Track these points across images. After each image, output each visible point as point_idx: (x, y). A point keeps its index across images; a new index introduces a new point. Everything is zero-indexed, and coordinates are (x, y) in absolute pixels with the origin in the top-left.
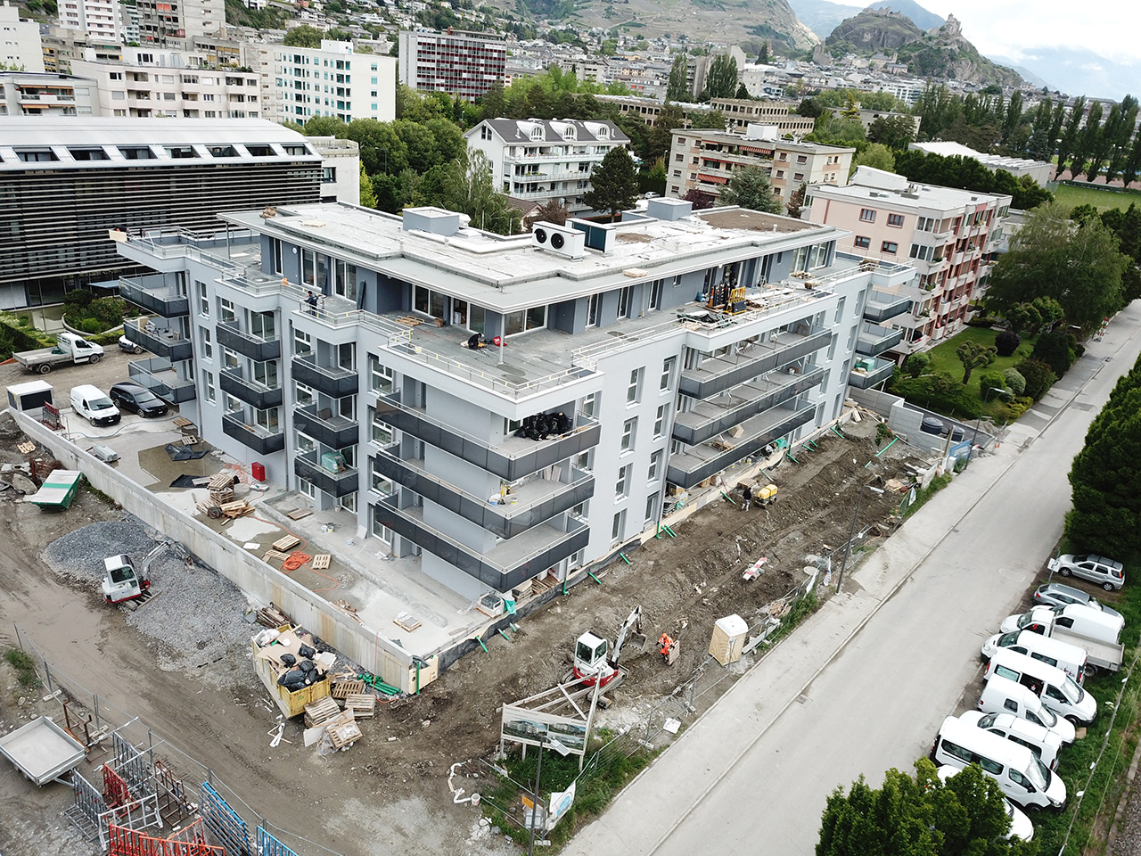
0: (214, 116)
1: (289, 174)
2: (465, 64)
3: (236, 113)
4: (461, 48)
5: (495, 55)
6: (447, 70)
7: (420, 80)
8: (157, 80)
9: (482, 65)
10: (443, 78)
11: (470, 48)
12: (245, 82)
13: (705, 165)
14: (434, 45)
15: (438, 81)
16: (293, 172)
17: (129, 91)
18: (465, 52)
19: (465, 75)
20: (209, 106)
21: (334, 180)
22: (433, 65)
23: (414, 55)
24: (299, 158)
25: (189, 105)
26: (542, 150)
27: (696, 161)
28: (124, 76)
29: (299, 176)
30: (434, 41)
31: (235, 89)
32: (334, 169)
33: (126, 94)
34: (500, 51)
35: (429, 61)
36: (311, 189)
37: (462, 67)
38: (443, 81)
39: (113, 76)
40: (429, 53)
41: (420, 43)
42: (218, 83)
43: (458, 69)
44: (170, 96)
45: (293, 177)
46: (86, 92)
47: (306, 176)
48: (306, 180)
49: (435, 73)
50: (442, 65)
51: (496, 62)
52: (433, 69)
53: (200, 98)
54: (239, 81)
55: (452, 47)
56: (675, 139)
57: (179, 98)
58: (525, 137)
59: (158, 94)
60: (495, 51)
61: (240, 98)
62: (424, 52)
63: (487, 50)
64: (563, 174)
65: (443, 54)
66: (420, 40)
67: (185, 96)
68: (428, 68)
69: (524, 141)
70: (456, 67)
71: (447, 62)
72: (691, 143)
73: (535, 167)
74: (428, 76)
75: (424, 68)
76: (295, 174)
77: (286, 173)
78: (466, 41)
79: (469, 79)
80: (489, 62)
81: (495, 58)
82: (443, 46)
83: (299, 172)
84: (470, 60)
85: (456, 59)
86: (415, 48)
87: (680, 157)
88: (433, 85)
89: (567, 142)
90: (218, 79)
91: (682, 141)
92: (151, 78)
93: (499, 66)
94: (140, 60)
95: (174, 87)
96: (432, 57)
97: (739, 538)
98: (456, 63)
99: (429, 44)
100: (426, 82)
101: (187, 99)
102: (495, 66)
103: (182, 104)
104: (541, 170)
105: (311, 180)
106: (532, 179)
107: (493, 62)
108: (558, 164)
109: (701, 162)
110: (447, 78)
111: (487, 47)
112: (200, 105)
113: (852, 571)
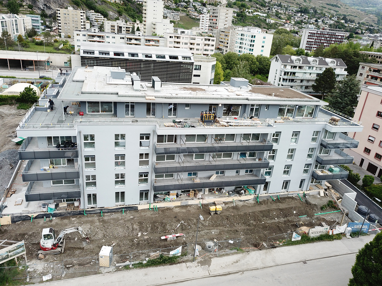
0: (199, 50)
1: (181, 66)
2: (326, 40)
3: (206, 50)
4: (326, 34)
5: (340, 37)
6: (318, 42)
7: (307, 45)
8: (183, 39)
9: (333, 41)
10: (316, 45)
11: (329, 35)
12: (211, 40)
13: (372, 79)
14: (315, 33)
15: (314, 46)
16: (183, 65)
17: (174, 42)
18: (327, 36)
19: (325, 44)
20: (198, 47)
21: (200, 69)
22: (313, 40)
23: (307, 37)
24: (188, 61)
25: (192, 46)
26: (300, 67)
27: (368, 76)
28: (174, 37)
29: (185, 67)
30: (315, 32)
31: (207, 42)
32: (200, 66)
33: (173, 42)
34: (342, 36)
35: (312, 39)
36: (189, 71)
37: (325, 41)
38: (316, 46)
39: (170, 37)
40: (312, 36)
41: (309, 33)
42: (202, 40)
43: (323, 42)
44: (186, 44)
45: (183, 67)
46: (163, 41)
47: (188, 67)
48: (188, 68)
49: (313, 43)
50: (316, 40)
51: (340, 40)
52: (313, 42)
53: (195, 44)
54: (209, 40)
55: (322, 34)
56: (360, 67)
57: (189, 44)
58: (292, 62)
59: (183, 43)
60: (340, 36)
61: (209, 45)
62: (311, 36)
63: (337, 35)
64: (308, 77)
65: (318, 36)
66: (310, 31)
67: (191, 44)
68: (311, 42)
69: (291, 63)
70: (322, 41)
71: (319, 39)
72: (367, 69)
73: (294, 73)
74: (310, 44)
75: (309, 41)
76: (184, 66)
77: (181, 65)
78: (328, 32)
79: (327, 46)
80: (336, 40)
81: (339, 38)
82: (319, 34)
83: (186, 65)
84: (328, 39)
85: (323, 38)
86: (308, 34)
87: (361, 74)
88: (312, 47)
89: (312, 65)
90: (202, 39)
91: (363, 67)
92: (181, 38)
93: (340, 41)
94: (181, 33)
95: (188, 41)
96: (313, 37)
97: (183, 222)
98: (323, 40)
99: (313, 33)
100: (309, 46)
101: (192, 45)
102: (339, 41)
103: (189, 46)
104: (296, 75)
105: (190, 68)
106: (291, 77)
107: (338, 40)
108: (306, 73)
109: (370, 77)
110: (318, 45)
111: (337, 34)
112: (195, 47)
113: (216, 256)
